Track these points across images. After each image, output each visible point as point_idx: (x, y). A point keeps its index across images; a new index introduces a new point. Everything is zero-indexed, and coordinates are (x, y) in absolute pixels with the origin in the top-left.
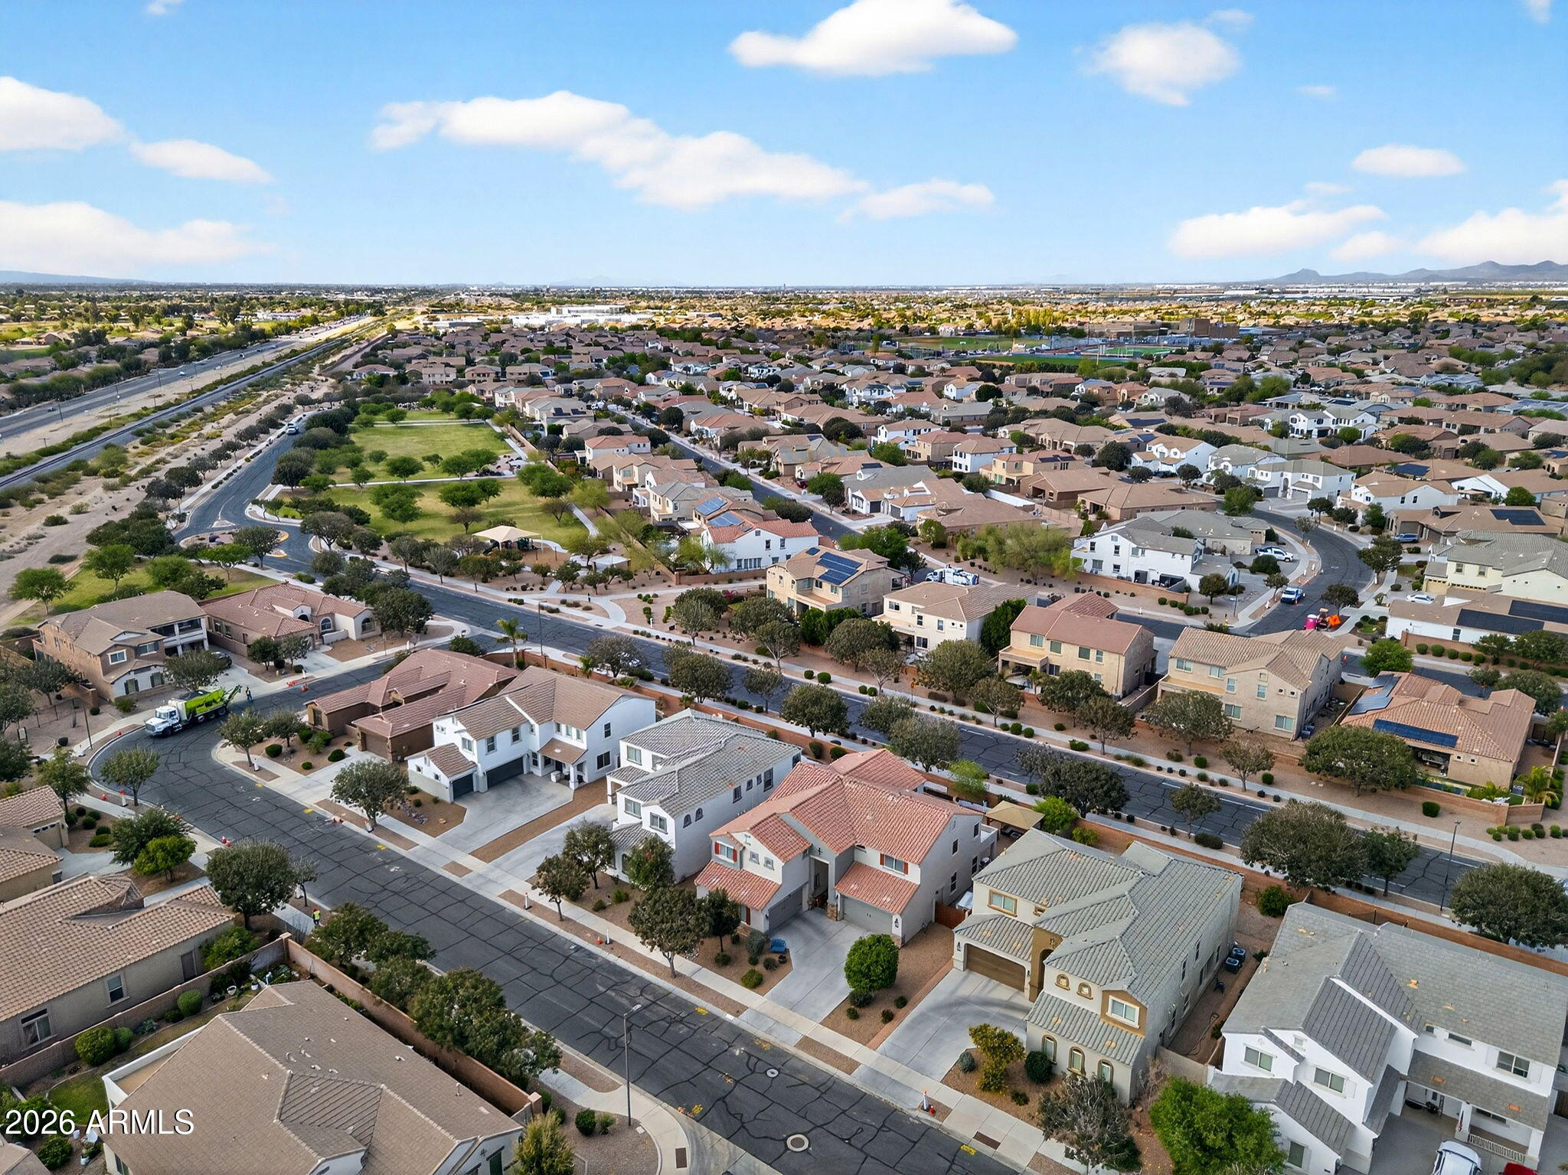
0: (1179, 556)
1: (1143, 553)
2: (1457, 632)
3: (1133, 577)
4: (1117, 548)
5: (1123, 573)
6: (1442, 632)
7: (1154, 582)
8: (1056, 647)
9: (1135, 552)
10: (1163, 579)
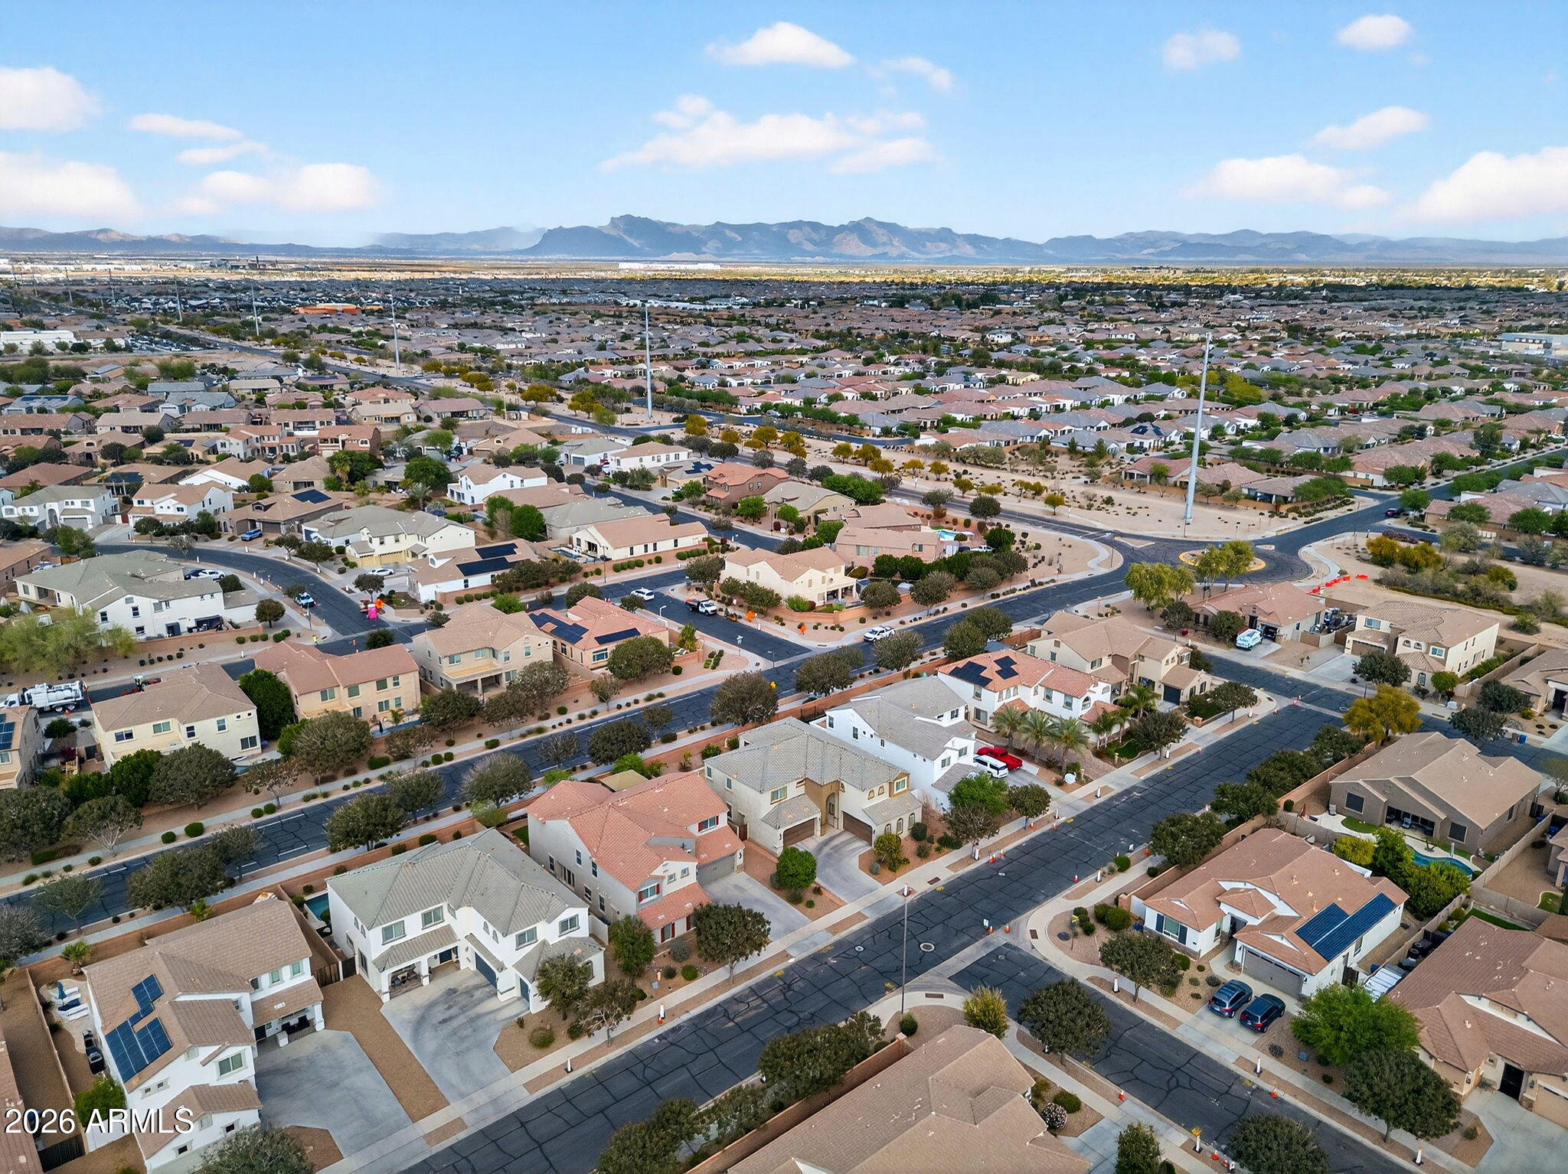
0: (207, 597)
1: (167, 605)
2: (466, 581)
3: (165, 634)
4: (135, 609)
5: (150, 632)
6: (456, 585)
7: (190, 630)
8: (353, 691)
9: (157, 607)
10: (200, 623)
